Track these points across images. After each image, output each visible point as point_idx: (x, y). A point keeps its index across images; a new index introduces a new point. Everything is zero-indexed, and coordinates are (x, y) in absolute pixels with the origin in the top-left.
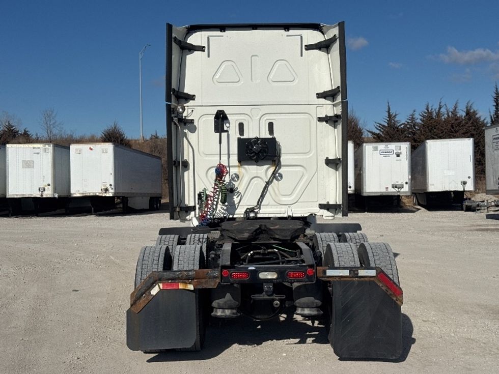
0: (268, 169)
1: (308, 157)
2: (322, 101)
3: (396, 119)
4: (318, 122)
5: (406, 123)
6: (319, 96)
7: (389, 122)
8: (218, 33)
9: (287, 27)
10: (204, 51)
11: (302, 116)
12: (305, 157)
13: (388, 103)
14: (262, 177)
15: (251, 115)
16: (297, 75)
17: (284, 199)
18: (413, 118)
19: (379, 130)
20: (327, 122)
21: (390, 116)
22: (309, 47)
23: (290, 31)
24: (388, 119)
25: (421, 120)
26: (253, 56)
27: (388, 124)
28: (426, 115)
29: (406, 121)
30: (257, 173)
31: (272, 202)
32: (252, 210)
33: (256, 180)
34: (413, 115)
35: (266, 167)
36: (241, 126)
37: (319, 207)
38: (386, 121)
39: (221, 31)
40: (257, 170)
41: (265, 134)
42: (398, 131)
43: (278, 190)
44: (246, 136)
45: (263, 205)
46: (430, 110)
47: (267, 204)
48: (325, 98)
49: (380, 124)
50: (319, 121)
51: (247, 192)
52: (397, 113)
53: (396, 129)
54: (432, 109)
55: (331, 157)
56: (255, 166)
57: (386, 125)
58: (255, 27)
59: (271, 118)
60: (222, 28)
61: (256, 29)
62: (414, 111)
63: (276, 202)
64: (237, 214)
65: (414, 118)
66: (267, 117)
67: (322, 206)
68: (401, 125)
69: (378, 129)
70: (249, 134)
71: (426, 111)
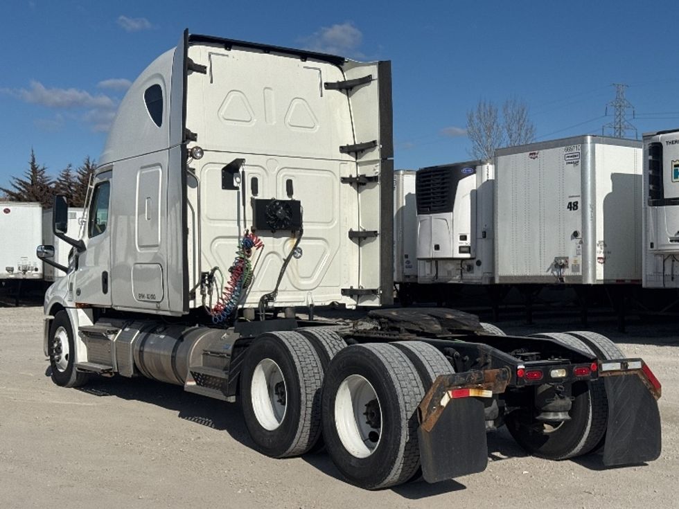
0: (287, 240)
1: (331, 227)
2: (346, 156)
3: (45, 175)
4: (341, 184)
5: (58, 181)
6: (343, 149)
7: (33, 178)
8: (222, 51)
9: (304, 56)
10: (205, 73)
11: (326, 175)
12: (327, 228)
13: (33, 151)
14: (279, 252)
15: (266, 168)
16: (317, 120)
17: (304, 282)
18: (68, 175)
19: (18, 188)
20: (351, 184)
21: (34, 169)
22: (329, 86)
23: (307, 62)
24: (32, 174)
25: (79, 178)
26: (266, 88)
27: (32, 181)
28: (86, 172)
29: (58, 179)
30: (273, 247)
31: (290, 287)
32: (270, 297)
33: (272, 257)
34: (68, 171)
35: (284, 239)
36: (255, 182)
37: (342, 293)
38: (29, 176)
39: (226, 49)
40: (273, 244)
41: (284, 196)
42: (48, 191)
43: (297, 270)
44: (259, 197)
45: (281, 291)
46: (90, 166)
47: (284, 289)
48: (349, 153)
49: (21, 181)
50: (342, 182)
51: (260, 273)
52: (46, 167)
53: (45, 189)
54: (93, 165)
55: (355, 229)
56: (272, 238)
57: (30, 182)
58: (267, 49)
59: (290, 174)
60: (228, 45)
61: (268, 53)
62: (70, 166)
63: (294, 286)
64: (248, 303)
65: (70, 176)
66: (285, 172)
67: (344, 292)
68: (51, 183)
69: (16, 187)
70: (264, 194)
71: (86, 167)
